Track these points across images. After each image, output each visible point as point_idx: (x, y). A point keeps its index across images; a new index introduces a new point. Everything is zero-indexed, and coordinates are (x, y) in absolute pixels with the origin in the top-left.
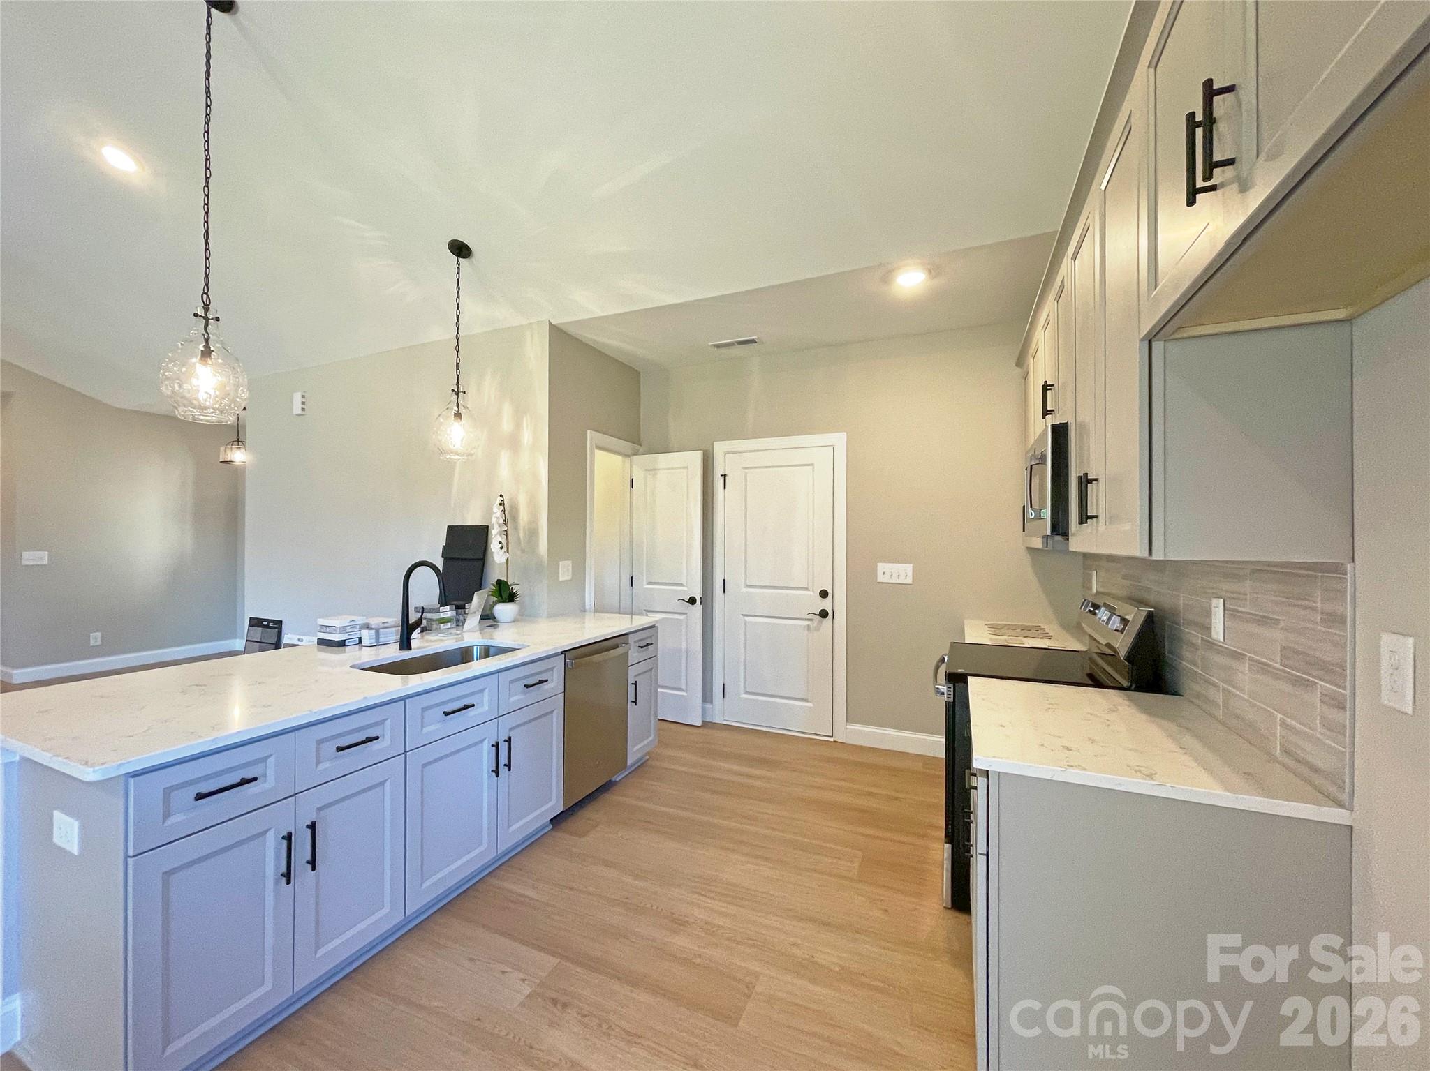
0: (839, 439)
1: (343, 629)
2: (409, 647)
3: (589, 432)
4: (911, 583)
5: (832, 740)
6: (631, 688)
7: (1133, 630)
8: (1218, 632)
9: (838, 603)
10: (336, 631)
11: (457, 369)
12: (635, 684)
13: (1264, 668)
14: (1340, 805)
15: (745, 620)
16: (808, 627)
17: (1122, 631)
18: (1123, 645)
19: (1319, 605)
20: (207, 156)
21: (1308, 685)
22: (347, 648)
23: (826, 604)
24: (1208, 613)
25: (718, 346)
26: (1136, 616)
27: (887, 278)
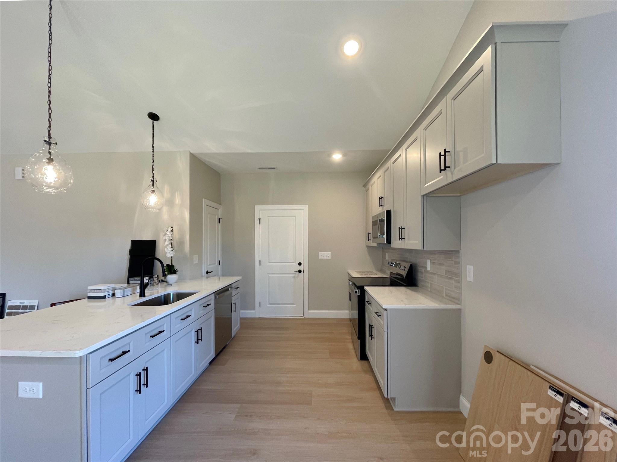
0: (305, 207)
1: (105, 290)
2: (144, 296)
3: (203, 199)
4: (330, 258)
5: (303, 317)
6: (233, 306)
7: (407, 270)
8: (429, 268)
9: (305, 267)
10: (102, 292)
11: (153, 170)
12: (235, 304)
13: (441, 276)
14: (459, 304)
15: (269, 276)
16: (294, 277)
17: (404, 270)
18: (404, 273)
19: (454, 260)
20: (49, 64)
21: (452, 279)
22: (107, 299)
23: (301, 268)
24: (426, 264)
25: (260, 168)
26: (408, 266)
27: (330, 155)
